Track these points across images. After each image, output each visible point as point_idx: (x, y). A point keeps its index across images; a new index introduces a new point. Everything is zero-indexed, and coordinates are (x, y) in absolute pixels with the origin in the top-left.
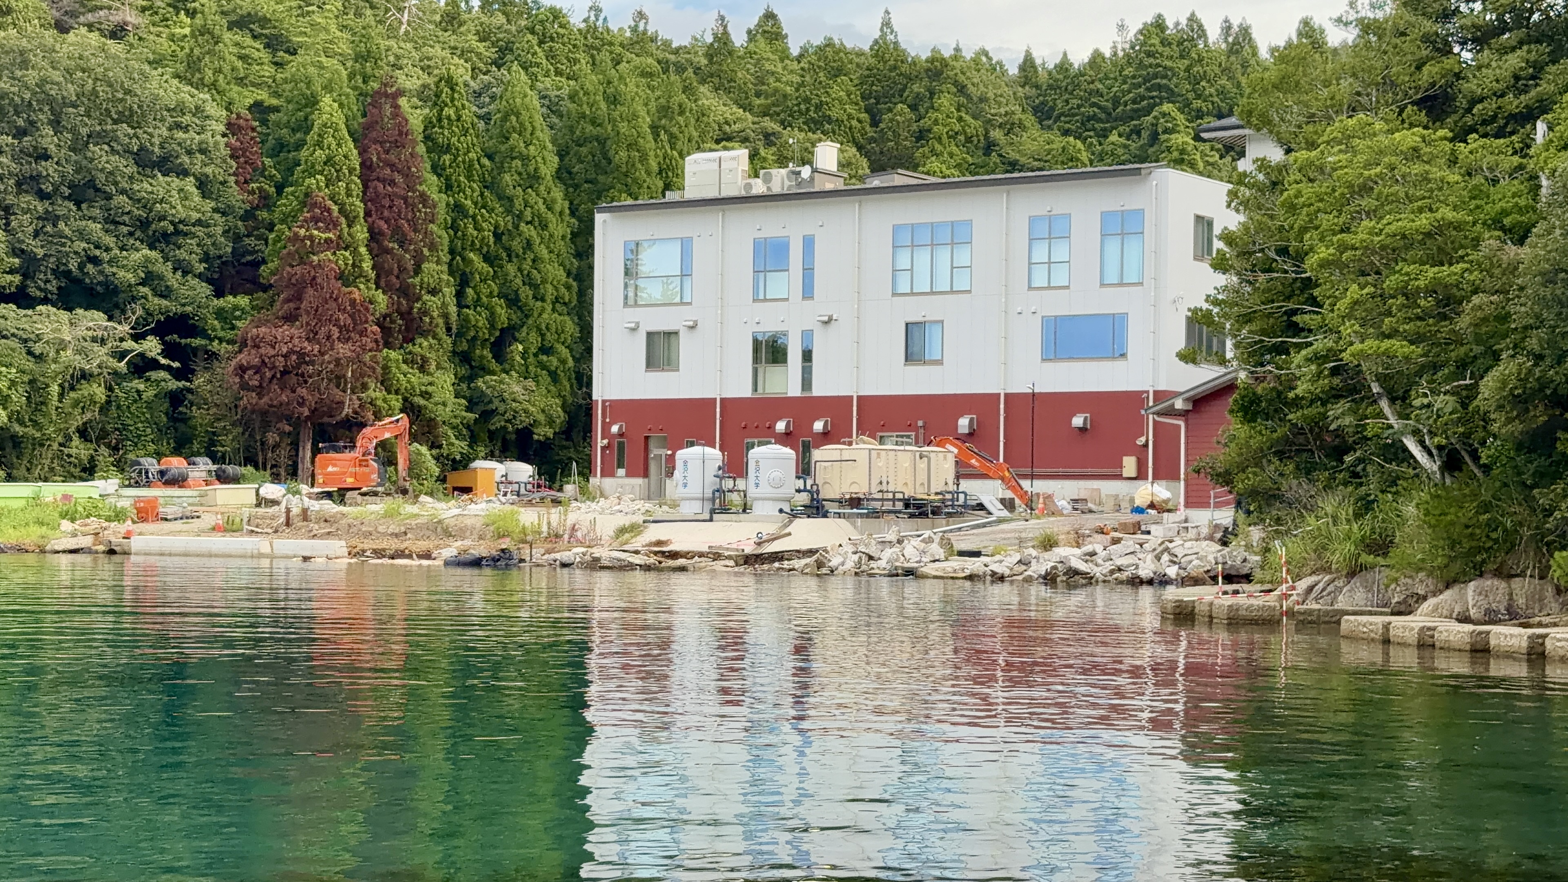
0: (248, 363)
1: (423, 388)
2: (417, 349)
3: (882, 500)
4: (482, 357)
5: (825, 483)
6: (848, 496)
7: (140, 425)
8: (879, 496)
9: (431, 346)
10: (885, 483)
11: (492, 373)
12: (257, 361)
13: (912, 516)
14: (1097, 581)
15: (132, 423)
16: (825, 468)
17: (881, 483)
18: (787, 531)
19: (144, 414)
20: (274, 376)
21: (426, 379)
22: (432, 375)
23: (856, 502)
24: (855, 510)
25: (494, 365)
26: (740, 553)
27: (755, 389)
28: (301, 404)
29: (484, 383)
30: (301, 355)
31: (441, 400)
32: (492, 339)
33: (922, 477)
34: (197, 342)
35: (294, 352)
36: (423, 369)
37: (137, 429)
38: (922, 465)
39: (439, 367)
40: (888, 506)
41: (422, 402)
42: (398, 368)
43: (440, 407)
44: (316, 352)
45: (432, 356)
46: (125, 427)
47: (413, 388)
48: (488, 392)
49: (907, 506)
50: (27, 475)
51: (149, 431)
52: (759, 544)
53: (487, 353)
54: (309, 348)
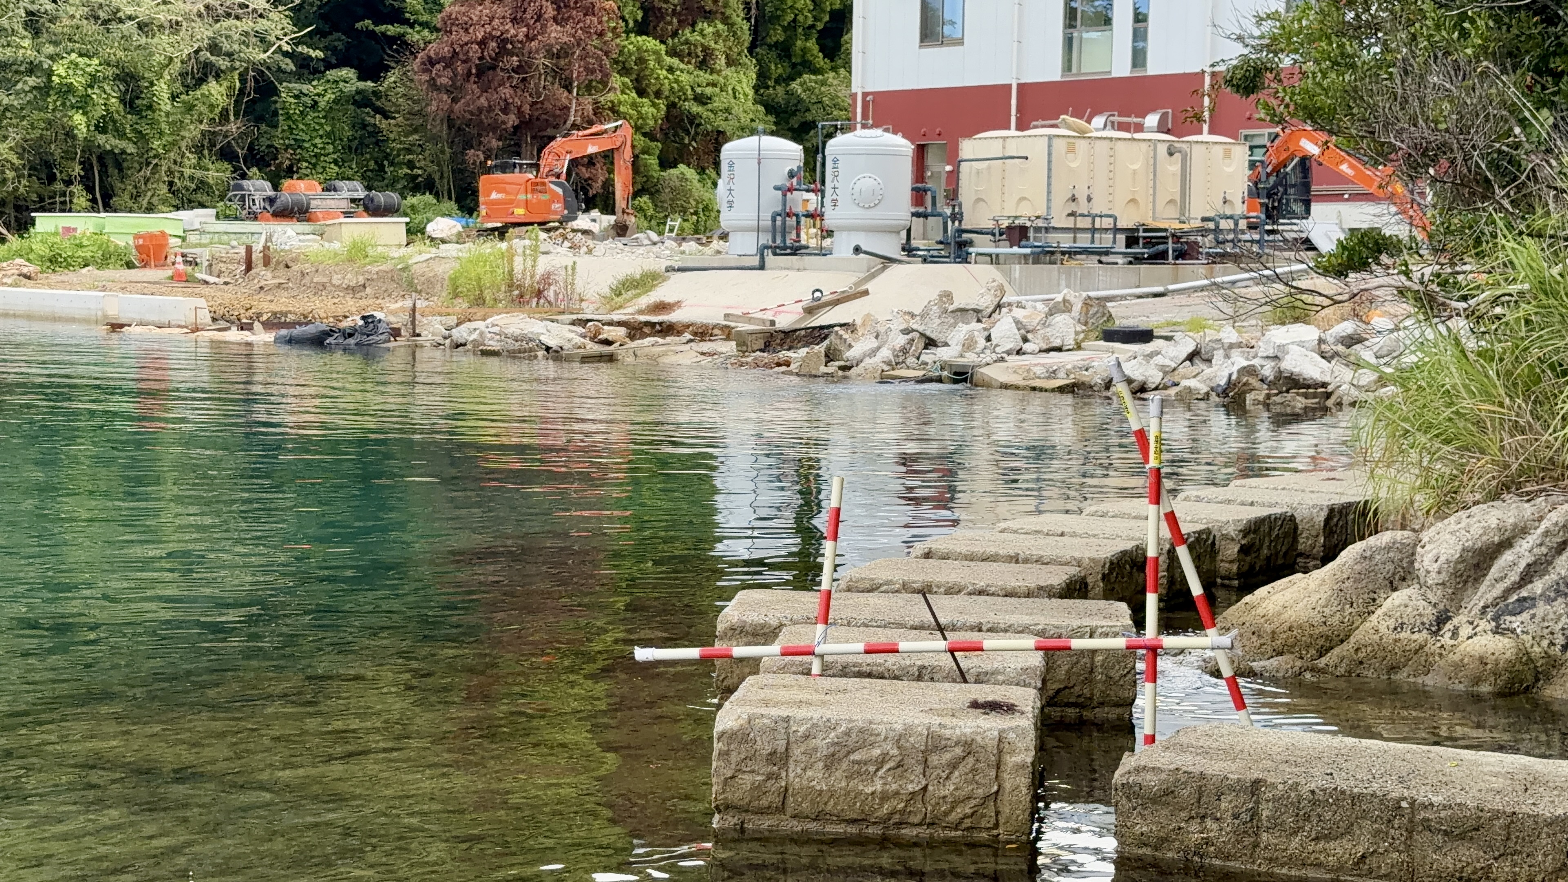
0: (437, 54)
1: (699, 90)
2: (696, 37)
3: (1075, 230)
4: (804, 50)
5: (979, 200)
6: (1005, 224)
7: (318, 141)
8: (1069, 223)
9: (717, 34)
10: (1083, 200)
11: (816, 71)
12: (446, 50)
13: (1137, 260)
14: (1339, 404)
15: (307, 138)
16: (978, 172)
17: (1073, 199)
18: (863, 288)
19: (321, 125)
20: (469, 73)
21: (704, 77)
22: (719, 72)
23: (1017, 234)
24: (1016, 249)
25: (820, 60)
26: (768, 327)
27: (1068, 67)
28: (505, 111)
29: (801, 85)
30: (503, 42)
31: (722, 106)
32: (820, 26)
33: (1171, 188)
34: (392, 30)
35: (493, 38)
36: (704, 64)
37: (315, 146)
38: (1173, 167)
39: (730, 62)
40: (1084, 240)
41: (696, 109)
42: (659, 61)
43: (722, 115)
44: (521, 37)
45: (719, 47)
46: (299, 144)
47: (682, 89)
48: (804, 96)
49: (1132, 241)
50: (130, 204)
51: (330, 148)
52: (810, 311)
53: (812, 45)
54: (512, 31)
